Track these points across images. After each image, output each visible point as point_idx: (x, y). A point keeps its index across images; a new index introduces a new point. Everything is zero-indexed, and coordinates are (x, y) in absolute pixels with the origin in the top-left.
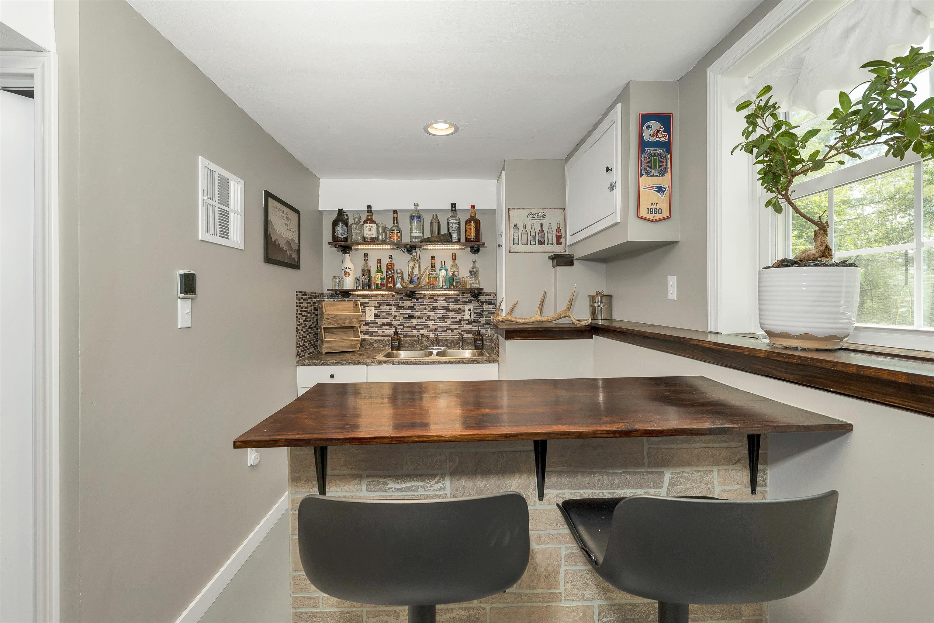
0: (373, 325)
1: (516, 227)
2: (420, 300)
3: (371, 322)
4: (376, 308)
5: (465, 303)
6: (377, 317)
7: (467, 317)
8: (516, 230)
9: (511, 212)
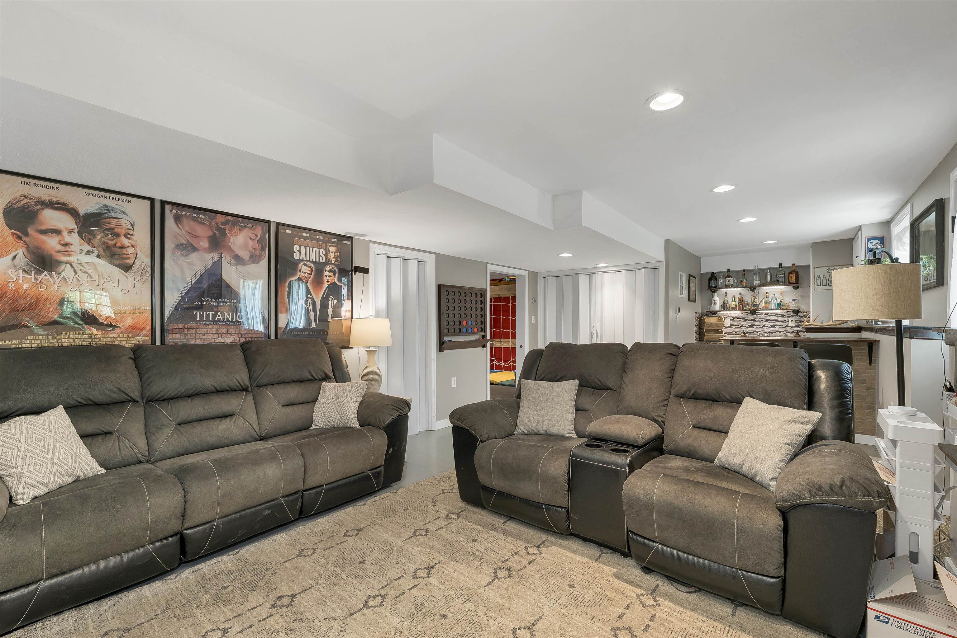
0: (729, 329)
1: (819, 277)
2: (759, 316)
3: (729, 327)
4: (731, 320)
5: (789, 317)
6: (732, 324)
7: (790, 324)
8: (819, 279)
9: (815, 269)
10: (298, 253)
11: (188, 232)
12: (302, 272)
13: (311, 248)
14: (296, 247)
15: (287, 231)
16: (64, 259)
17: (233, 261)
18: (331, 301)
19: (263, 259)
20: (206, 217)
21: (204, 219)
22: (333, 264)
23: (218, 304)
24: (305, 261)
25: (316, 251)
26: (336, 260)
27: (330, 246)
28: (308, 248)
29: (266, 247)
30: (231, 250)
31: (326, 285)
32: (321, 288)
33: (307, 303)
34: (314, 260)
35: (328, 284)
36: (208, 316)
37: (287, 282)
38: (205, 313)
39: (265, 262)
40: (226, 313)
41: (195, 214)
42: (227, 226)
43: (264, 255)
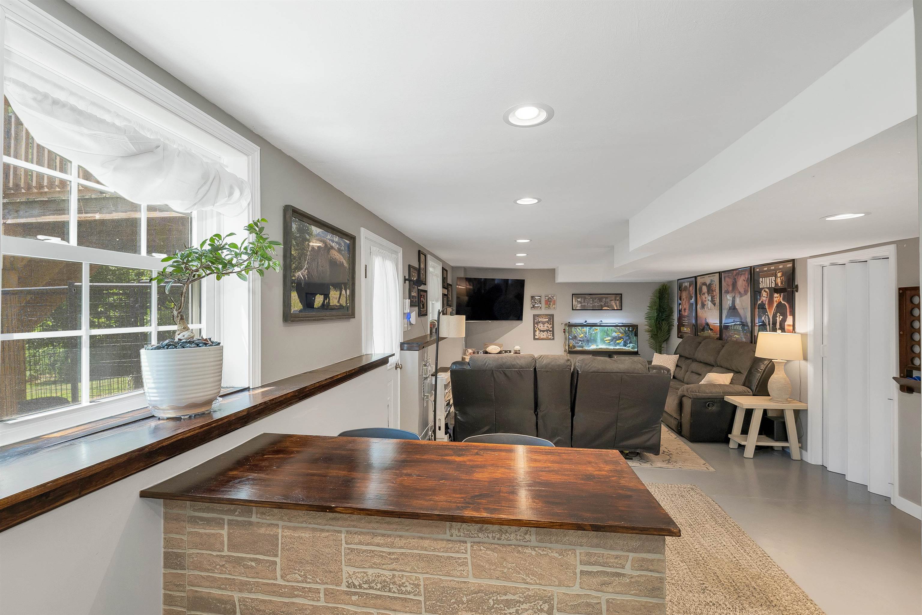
10: (761, 283)
11: (727, 285)
12: (763, 297)
13: (768, 278)
14: (761, 280)
15: (757, 270)
16: (706, 303)
17: (738, 296)
18: (778, 317)
19: (748, 290)
22: (780, 287)
24: (764, 288)
26: (782, 283)
27: (778, 273)
28: (766, 279)
29: (750, 283)
30: (738, 289)
31: (775, 305)
33: (766, 319)
35: (777, 303)
37: (757, 305)
41: (728, 274)
42: (736, 276)
43: (749, 288)
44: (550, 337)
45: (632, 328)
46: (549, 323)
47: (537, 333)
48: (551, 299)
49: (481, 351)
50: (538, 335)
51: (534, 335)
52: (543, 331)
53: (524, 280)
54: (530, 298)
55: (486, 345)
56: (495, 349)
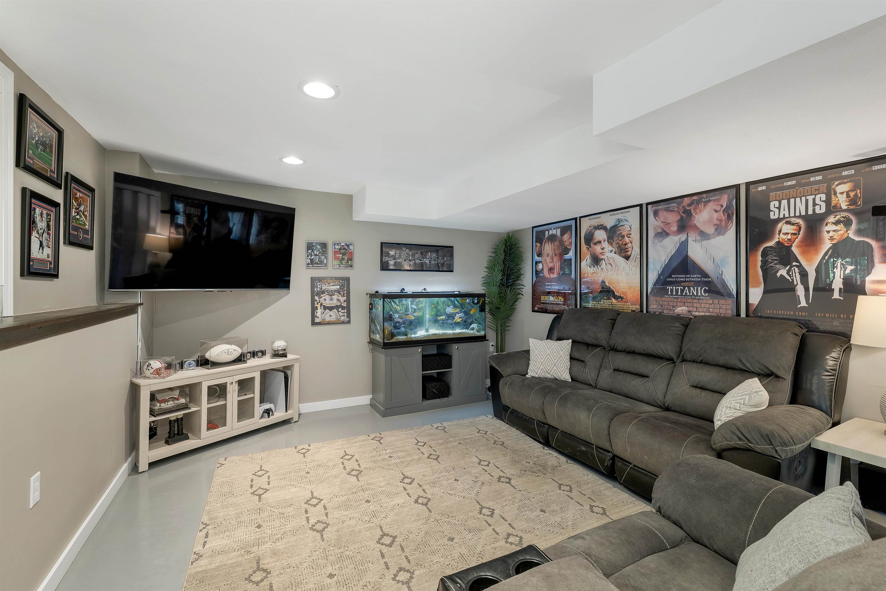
10: (777, 211)
11: (662, 222)
12: (783, 234)
13: (798, 199)
14: (774, 204)
15: (760, 189)
16: (602, 257)
17: (698, 238)
18: (839, 268)
19: (729, 229)
20: (675, 205)
21: (674, 206)
22: (845, 211)
23: (685, 279)
24: (787, 218)
25: (807, 201)
26: (853, 202)
27: (837, 185)
28: (792, 200)
29: (733, 214)
30: (696, 227)
31: (827, 245)
32: (817, 251)
33: (791, 273)
34: (803, 213)
35: (833, 242)
36: (677, 291)
37: (759, 250)
38: (674, 288)
39: (732, 232)
40: (692, 288)
41: (667, 205)
42: (692, 207)
43: (731, 225)
44: (342, 318)
45: (478, 299)
46: (340, 294)
47: (319, 312)
48: (344, 249)
49: (191, 360)
50: (320, 316)
51: (313, 316)
52: (331, 309)
53: (294, 210)
54: (304, 247)
55: (203, 344)
56: (228, 352)
